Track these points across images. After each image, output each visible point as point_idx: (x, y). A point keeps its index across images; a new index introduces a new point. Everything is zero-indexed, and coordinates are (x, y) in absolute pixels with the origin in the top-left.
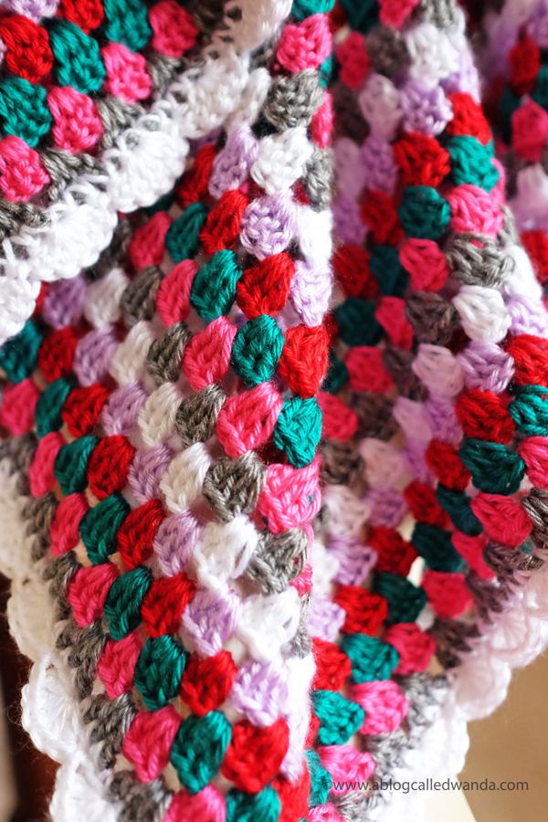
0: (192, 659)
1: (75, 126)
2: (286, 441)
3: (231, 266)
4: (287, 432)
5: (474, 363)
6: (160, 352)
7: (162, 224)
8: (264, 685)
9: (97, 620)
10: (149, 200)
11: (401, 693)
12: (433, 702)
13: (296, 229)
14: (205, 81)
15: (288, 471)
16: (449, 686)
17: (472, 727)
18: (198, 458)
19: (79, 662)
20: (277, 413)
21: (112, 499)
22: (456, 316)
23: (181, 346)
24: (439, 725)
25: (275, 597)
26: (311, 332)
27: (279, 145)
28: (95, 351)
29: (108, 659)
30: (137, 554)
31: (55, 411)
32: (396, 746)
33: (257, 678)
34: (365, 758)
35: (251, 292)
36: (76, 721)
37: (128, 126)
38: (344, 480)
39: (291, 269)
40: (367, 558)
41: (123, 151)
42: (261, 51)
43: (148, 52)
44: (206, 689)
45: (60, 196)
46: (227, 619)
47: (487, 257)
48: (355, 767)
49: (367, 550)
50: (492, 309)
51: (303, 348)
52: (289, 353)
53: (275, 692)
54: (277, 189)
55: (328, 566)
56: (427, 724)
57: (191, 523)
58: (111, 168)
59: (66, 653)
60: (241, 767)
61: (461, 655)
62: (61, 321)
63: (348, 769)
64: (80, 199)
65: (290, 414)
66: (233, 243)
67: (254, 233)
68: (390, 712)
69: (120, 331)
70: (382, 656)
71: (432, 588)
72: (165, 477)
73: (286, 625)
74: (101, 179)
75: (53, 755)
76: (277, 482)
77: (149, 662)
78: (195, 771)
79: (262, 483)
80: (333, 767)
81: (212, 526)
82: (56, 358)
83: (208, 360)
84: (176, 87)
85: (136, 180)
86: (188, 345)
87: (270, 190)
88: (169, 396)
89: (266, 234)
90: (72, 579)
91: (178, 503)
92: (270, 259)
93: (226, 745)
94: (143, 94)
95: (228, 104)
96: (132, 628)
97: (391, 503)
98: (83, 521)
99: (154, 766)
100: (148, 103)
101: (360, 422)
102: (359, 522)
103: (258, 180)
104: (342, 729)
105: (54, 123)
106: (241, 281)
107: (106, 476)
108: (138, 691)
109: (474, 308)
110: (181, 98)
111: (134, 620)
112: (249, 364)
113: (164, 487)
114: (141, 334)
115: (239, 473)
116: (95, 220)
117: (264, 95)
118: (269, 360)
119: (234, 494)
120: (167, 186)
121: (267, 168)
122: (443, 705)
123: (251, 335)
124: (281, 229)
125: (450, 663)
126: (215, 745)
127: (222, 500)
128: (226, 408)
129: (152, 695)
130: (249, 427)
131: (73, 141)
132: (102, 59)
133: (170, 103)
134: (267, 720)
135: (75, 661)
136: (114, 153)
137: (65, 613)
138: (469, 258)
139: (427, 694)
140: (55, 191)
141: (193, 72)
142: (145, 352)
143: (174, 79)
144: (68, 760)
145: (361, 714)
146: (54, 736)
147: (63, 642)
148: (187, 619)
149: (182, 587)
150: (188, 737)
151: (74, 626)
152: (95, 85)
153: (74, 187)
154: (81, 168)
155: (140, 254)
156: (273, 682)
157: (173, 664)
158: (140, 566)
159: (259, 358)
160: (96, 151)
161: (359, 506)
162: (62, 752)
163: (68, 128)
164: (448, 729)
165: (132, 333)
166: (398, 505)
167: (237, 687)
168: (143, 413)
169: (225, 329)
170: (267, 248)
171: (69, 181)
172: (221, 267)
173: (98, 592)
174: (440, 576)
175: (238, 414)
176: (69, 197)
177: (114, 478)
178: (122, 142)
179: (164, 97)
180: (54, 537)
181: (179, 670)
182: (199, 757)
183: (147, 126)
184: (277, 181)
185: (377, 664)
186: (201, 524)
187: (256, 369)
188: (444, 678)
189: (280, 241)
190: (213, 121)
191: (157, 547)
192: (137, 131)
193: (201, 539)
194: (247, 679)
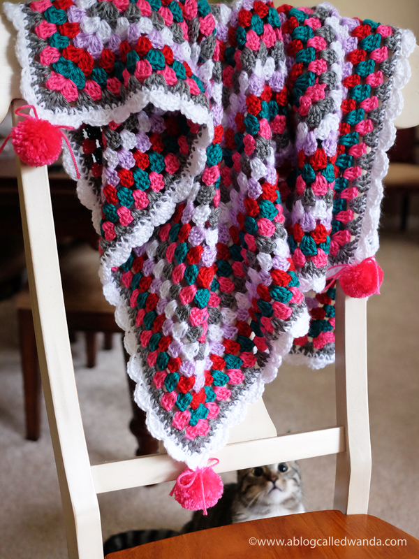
0: (170, 358)
1: (141, 202)
2: (198, 301)
3: (185, 248)
4: (198, 299)
5: (262, 277)
6: (166, 270)
7: (169, 228)
8: (188, 366)
9: (148, 345)
10: (163, 222)
11: (242, 373)
12: (254, 377)
13: (204, 237)
14: (181, 185)
15: (198, 310)
16: (260, 372)
17: (266, 386)
18: (174, 304)
19: (142, 357)
20: (195, 293)
21: (152, 312)
22: (257, 261)
23: (171, 270)
24: (255, 384)
25: (192, 344)
26: (207, 269)
27: (201, 211)
28: (149, 266)
29: (150, 356)
30: (158, 329)
31: (137, 283)
32: (239, 388)
33: (187, 365)
34: (229, 391)
35: (190, 257)
36: (141, 373)
37: (157, 200)
38: (228, 306)
39: (202, 250)
40: (235, 330)
41: (155, 209)
42: (197, 176)
43: (164, 173)
44: (174, 366)
45: (137, 223)
46: (179, 348)
47: (267, 243)
48: (225, 393)
49: (235, 328)
50: (267, 260)
51: (204, 274)
52: (200, 276)
53: (192, 369)
54: (200, 225)
55: (221, 333)
56: (252, 383)
57: (172, 322)
58: (151, 214)
59: (139, 354)
60: (182, 387)
61: (265, 363)
62: (139, 253)
63: (223, 394)
64: (143, 224)
65: (199, 294)
66: (186, 241)
67: (192, 238)
68: (238, 378)
69: (156, 260)
70: (237, 361)
71: (256, 342)
72: (166, 308)
73: (195, 351)
74: (149, 218)
75: (135, 381)
76: (194, 313)
77: (160, 358)
78: (170, 387)
79: (190, 313)
80: (217, 392)
81: (177, 323)
82: (138, 265)
83: (178, 275)
84: (172, 186)
85: (159, 217)
86: (173, 270)
87: (197, 225)
88: (168, 284)
89: (195, 239)
90: (141, 334)
91: (168, 317)
92: (196, 247)
93: (178, 380)
94: (162, 188)
95: (187, 193)
96: (156, 349)
97: (244, 313)
98: (145, 317)
99: (160, 385)
100: (163, 191)
101: (236, 287)
102: (233, 319)
103: (194, 221)
104: (221, 382)
105: (135, 201)
106: (188, 252)
107: (151, 305)
108: (157, 366)
109: (262, 259)
110: (173, 189)
111: (157, 347)
112: (188, 279)
113: (165, 311)
114: (161, 263)
115: (184, 310)
116: (147, 230)
117: (197, 193)
118: (194, 278)
119: (182, 316)
120: (169, 217)
121: (196, 218)
122: (257, 378)
123: (189, 269)
124: (200, 237)
125: (262, 365)
126: (175, 381)
127: (179, 317)
128: (182, 290)
129: (161, 367)
130: (187, 297)
131: (140, 206)
132: (149, 179)
133: (170, 191)
134: (189, 376)
135: (141, 356)
136: (153, 210)
137: (139, 343)
138: (261, 243)
139: (252, 374)
140: (135, 222)
141: (177, 181)
142: (162, 269)
143: (171, 183)
144: (139, 382)
145: (228, 378)
146: (136, 376)
147: (139, 351)
148: (169, 348)
149: (168, 339)
150: (169, 378)
151: (141, 347)
152: (147, 187)
153: (141, 220)
154: (143, 214)
155: (162, 236)
156: (191, 366)
157: (166, 359)
158: (159, 332)
159: (191, 277)
160: (147, 209)
161: (234, 314)
162: (137, 380)
163: (139, 202)
164: (258, 385)
165: (159, 263)
166: (246, 314)
167: (181, 367)
168: (161, 288)
169: (183, 267)
170: (195, 243)
171: (139, 218)
172: (182, 248)
173: (148, 338)
174: (259, 338)
175: (185, 293)
176: (139, 224)
177: (153, 306)
178: (155, 206)
179: (168, 189)
180: (137, 320)
181: (167, 361)
182: (171, 383)
183: (163, 200)
184: (199, 222)
185: (235, 363)
186: (174, 322)
187: (190, 280)
188: (259, 370)
189: (199, 241)
190: (183, 198)
191: (163, 328)
192: (160, 202)
193: (174, 326)
194: (184, 365)
